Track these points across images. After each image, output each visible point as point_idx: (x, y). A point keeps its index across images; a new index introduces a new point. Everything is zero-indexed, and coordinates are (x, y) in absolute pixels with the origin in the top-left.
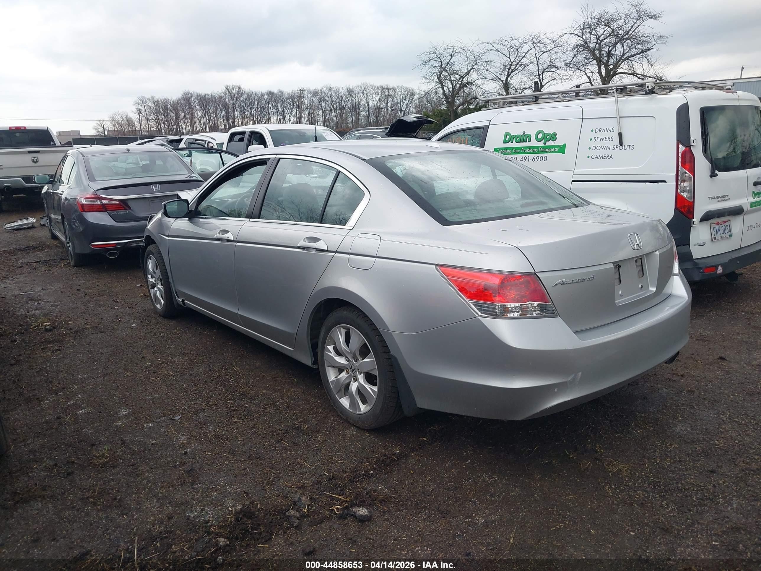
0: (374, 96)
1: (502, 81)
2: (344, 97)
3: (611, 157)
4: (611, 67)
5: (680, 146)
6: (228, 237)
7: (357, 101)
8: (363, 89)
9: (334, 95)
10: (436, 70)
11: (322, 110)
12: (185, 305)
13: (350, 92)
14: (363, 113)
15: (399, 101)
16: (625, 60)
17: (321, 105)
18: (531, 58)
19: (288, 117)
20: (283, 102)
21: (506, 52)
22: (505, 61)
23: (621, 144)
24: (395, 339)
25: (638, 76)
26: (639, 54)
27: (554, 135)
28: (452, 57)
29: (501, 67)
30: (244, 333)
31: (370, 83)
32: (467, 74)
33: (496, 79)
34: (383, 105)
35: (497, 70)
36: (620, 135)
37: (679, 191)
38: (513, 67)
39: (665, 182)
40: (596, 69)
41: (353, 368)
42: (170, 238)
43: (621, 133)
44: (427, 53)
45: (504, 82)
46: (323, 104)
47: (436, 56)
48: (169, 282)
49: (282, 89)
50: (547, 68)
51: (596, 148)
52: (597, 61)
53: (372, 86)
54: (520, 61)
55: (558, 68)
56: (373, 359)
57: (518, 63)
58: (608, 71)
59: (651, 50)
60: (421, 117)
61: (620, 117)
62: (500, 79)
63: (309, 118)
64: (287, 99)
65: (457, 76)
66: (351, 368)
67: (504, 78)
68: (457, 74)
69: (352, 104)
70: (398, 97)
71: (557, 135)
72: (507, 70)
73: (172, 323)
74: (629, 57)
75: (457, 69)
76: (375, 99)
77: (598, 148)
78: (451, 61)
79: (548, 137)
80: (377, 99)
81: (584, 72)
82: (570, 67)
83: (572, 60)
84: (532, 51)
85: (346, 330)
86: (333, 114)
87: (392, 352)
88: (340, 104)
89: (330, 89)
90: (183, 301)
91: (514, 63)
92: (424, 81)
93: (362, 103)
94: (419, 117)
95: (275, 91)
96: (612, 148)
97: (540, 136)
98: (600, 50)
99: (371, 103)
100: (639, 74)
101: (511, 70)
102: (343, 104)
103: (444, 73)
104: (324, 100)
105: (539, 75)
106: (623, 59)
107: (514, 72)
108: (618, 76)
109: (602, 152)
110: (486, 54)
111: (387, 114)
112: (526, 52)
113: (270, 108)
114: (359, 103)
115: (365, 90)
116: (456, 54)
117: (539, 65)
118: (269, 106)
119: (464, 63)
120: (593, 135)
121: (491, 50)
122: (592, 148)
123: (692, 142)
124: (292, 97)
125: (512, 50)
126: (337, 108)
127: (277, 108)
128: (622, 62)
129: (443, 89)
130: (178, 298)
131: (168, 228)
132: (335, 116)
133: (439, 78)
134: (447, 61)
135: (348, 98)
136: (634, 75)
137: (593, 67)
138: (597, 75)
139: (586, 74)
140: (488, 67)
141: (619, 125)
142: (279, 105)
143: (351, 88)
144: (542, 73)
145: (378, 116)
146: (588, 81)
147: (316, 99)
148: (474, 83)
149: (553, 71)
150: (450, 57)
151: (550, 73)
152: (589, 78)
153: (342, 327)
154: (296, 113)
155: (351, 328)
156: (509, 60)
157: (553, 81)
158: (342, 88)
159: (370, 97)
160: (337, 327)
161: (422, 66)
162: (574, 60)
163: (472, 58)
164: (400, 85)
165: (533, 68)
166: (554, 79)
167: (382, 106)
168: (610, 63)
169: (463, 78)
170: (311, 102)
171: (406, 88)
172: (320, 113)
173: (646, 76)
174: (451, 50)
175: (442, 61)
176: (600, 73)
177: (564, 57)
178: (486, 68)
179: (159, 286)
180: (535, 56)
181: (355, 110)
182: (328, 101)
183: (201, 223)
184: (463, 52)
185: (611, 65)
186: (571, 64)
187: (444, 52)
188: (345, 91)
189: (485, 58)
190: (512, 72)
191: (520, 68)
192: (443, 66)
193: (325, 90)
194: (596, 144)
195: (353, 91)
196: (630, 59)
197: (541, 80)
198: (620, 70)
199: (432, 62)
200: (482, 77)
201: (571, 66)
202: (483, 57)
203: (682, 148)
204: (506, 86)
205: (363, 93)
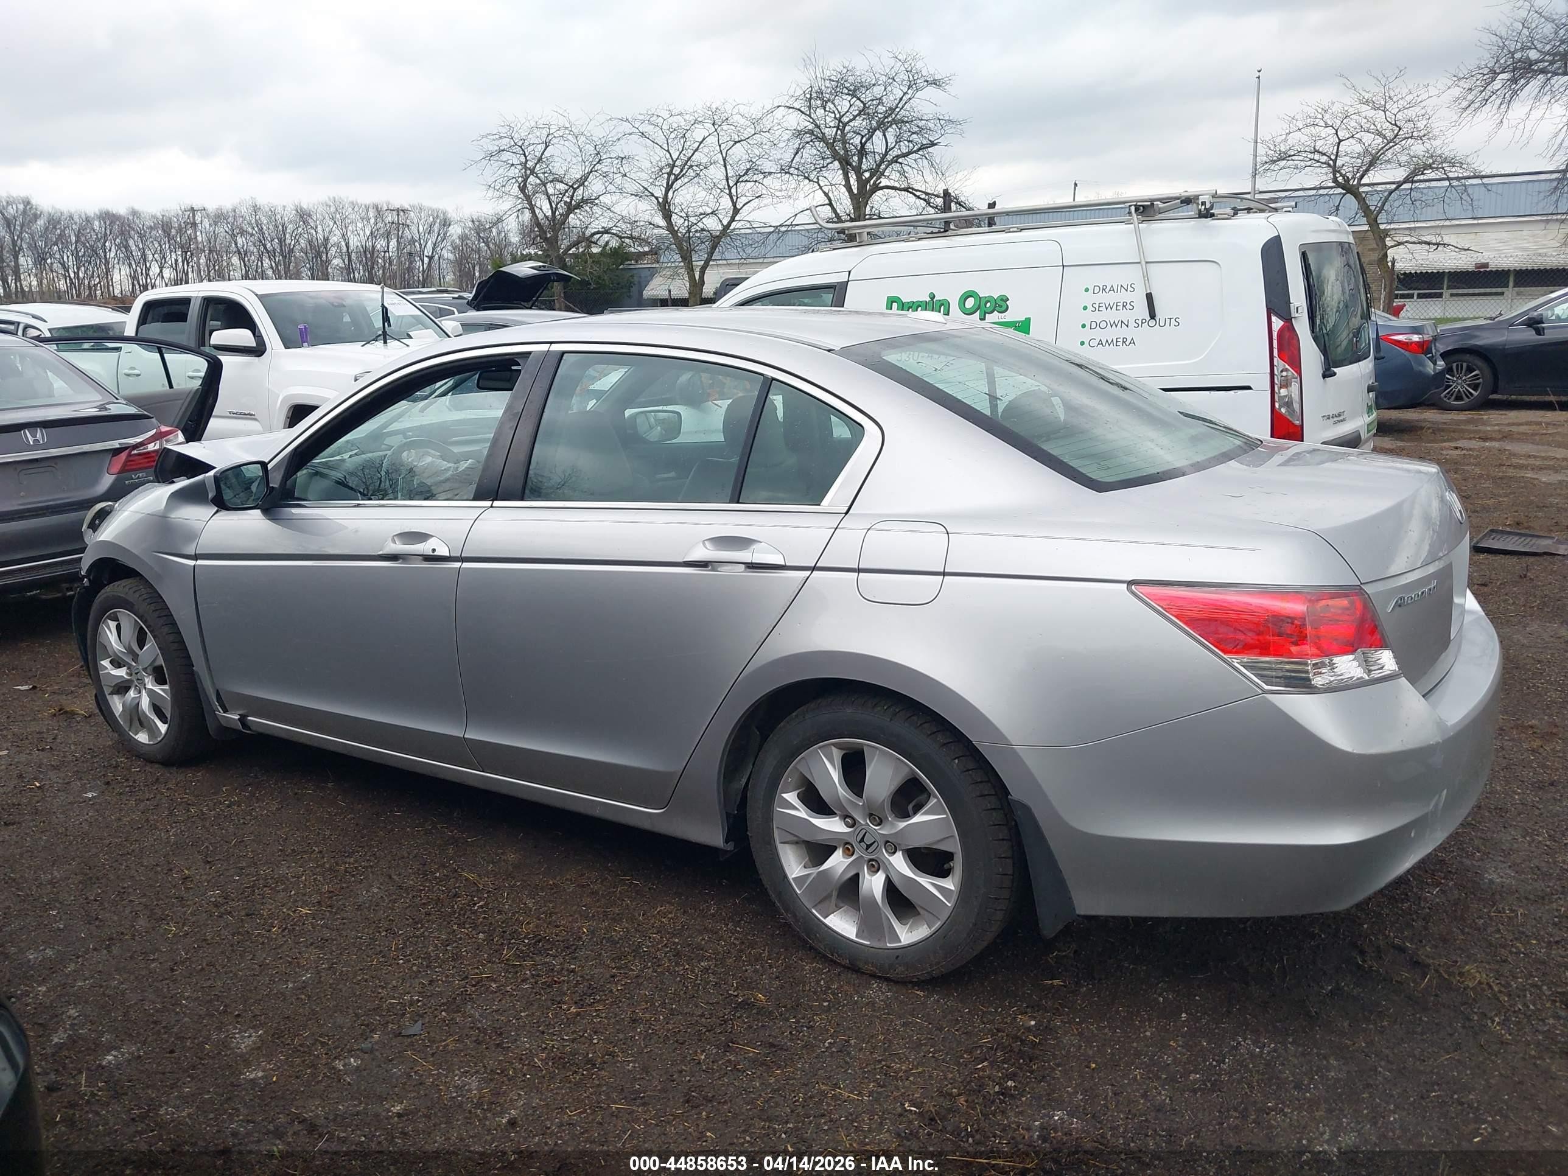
0: (360, 225)
1: (657, 198)
2: (290, 228)
3: (1133, 342)
4: (867, 175)
5: (1274, 318)
6: (434, 550)
7: (320, 236)
8: (333, 209)
9: (265, 222)
10: (515, 172)
11: (239, 253)
12: (250, 729)
13: (303, 216)
14: (336, 262)
15: (416, 237)
16: (890, 163)
17: (236, 244)
18: (712, 153)
19: (155, 269)
20: (141, 236)
21: (661, 140)
22: (660, 157)
23: (1153, 316)
24: (1028, 762)
25: (918, 193)
26: (916, 152)
27: (1002, 300)
28: (547, 147)
29: (653, 170)
30: (476, 784)
31: (347, 198)
32: (582, 181)
33: (645, 193)
34: (381, 244)
35: (646, 177)
36: (1149, 297)
37: (1277, 405)
38: (676, 171)
39: (1249, 388)
40: (839, 177)
41: (868, 840)
42: (200, 562)
43: (1151, 294)
44: (494, 137)
45: (661, 200)
46: (240, 241)
47: (513, 143)
48: (192, 674)
49: (138, 207)
50: (746, 174)
51: (1098, 325)
52: (840, 163)
53: (353, 205)
54: (689, 159)
55: (767, 174)
56: (945, 813)
57: (686, 164)
58: (862, 183)
59: (936, 144)
60: (544, 267)
61: (1147, 263)
62: (653, 195)
63: (209, 272)
64: (151, 228)
65: (562, 187)
66: (862, 840)
67: (659, 193)
68: (562, 182)
69: (310, 242)
70: (414, 229)
71: (1008, 299)
72: (666, 176)
73: (196, 777)
74: (898, 157)
75: (561, 172)
76: (361, 233)
77: (1103, 325)
78: (546, 154)
79: (988, 305)
80: (368, 233)
81: (816, 184)
82: (789, 173)
83: (792, 161)
84: (712, 139)
85: (844, 752)
86: (266, 262)
87: (1016, 794)
88: (280, 241)
89: (256, 209)
90: (243, 719)
91: (678, 163)
92: (490, 193)
93: (334, 239)
94: (540, 267)
95: (121, 210)
96: (1132, 324)
97: (970, 303)
98: (845, 142)
99: (354, 242)
100: (917, 191)
101: (673, 177)
102: (288, 241)
103: (532, 179)
104: (243, 232)
105: (730, 188)
106: (886, 160)
107: (679, 181)
108: (880, 192)
109: (1111, 334)
110: (621, 142)
111: (390, 263)
112: (700, 140)
113: (110, 250)
114: (327, 240)
115: (337, 212)
116: (554, 141)
117: (728, 167)
118: (107, 244)
119: (573, 159)
120: (1089, 299)
121: (630, 134)
122: (1088, 326)
123: (1293, 310)
124: (165, 226)
125: (673, 136)
126: (274, 250)
127: (127, 247)
128: (887, 167)
129: (533, 212)
130: (226, 711)
131: (192, 535)
132: (272, 267)
133: (523, 189)
134: (538, 154)
135: (300, 229)
136: (911, 193)
137: (834, 174)
138: (843, 189)
139: (821, 188)
140: (626, 168)
141: (1146, 277)
142: (131, 242)
143: (305, 207)
144: (736, 184)
145: (373, 268)
146: (827, 202)
147: (222, 230)
148: (597, 201)
149: (756, 181)
150: (543, 146)
151: (749, 185)
152: (826, 195)
153: (834, 745)
154: (176, 261)
155: (865, 744)
156: (668, 156)
157: (757, 200)
158: (284, 207)
159: (350, 228)
160: (820, 748)
161: (485, 162)
162: (797, 159)
163: (590, 149)
164: (415, 202)
165: (716, 173)
166: (759, 196)
167: (379, 246)
168: (864, 167)
169: (575, 190)
170: (212, 239)
171: (430, 209)
172: (235, 260)
173: (933, 194)
174: (545, 132)
175: (527, 154)
176: (848, 187)
177: (776, 154)
178: (622, 171)
179: (149, 686)
180: (718, 148)
181: (319, 254)
182: (252, 235)
183: (302, 518)
184: (570, 137)
185: (866, 171)
186: (790, 167)
187: (530, 136)
188: (290, 214)
189: (619, 150)
190: (676, 179)
191: (691, 173)
192: (530, 164)
193: (244, 210)
194: (1098, 317)
195: (310, 215)
196: (900, 160)
197: (735, 198)
198: (884, 182)
199: (505, 156)
200: (614, 189)
201: (792, 170)
202: (614, 148)
203: (1278, 323)
204: (665, 208)
205: (333, 219)
